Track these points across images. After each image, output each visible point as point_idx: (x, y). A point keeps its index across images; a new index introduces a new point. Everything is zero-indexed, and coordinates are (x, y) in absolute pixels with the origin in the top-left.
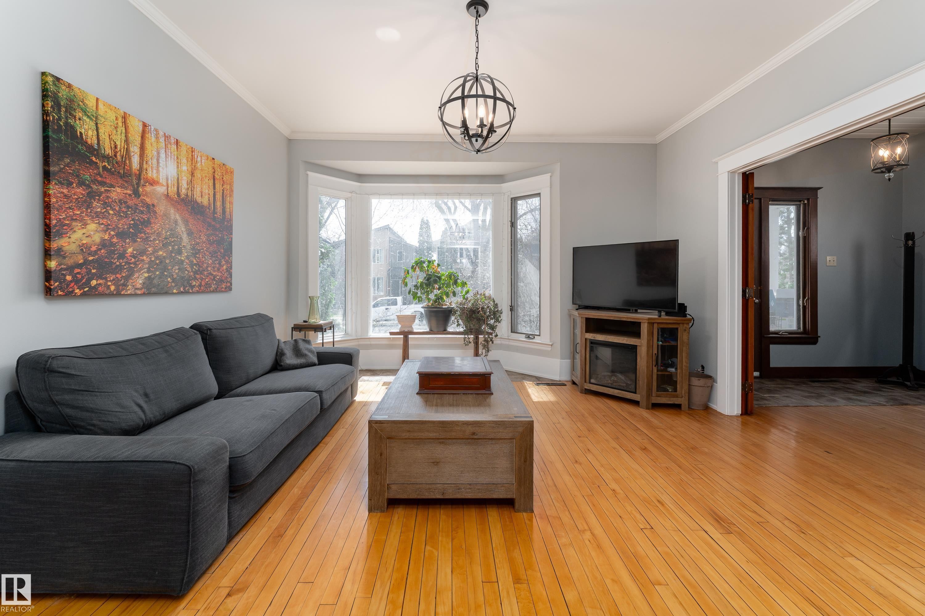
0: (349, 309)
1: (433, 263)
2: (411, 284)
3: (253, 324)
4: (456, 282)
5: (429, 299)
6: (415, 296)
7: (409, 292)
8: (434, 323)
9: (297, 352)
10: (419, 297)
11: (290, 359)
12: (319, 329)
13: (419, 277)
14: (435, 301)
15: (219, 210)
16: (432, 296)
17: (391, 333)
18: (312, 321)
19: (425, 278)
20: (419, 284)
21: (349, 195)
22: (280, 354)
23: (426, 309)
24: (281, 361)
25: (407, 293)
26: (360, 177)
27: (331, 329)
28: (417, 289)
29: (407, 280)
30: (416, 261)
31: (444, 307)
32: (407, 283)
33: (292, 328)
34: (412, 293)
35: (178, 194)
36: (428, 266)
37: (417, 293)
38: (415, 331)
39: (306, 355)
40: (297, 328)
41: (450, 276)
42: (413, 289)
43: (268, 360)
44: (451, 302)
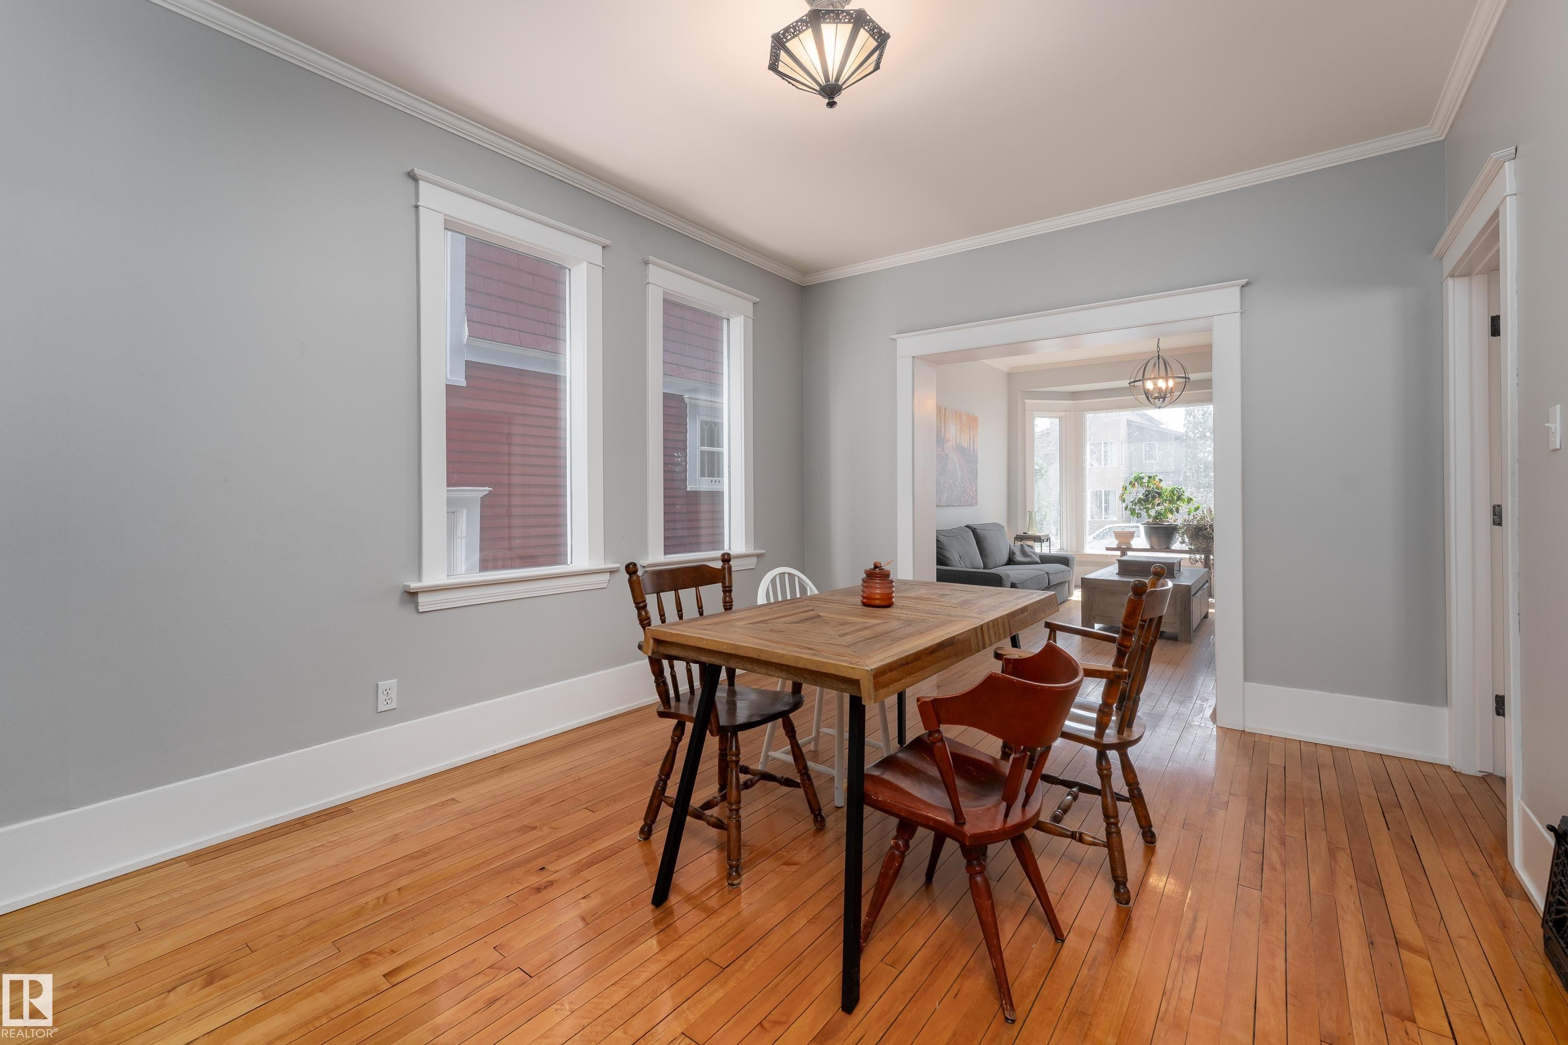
0: (1064, 524)
1: (1154, 478)
2: (1129, 498)
3: (995, 529)
4: (1179, 498)
5: (1149, 516)
6: (1133, 512)
7: (1126, 508)
8: (1155, 540)
9: (1024, 553)
10: (1137, 514)
11: (1019, 557)
12: (1038, 539)
13: (1139, 492)
14: (1156, 518)
15: (972, 449)
16: (1153, 513)
17: (1108, 549)
18: (1030, 533)
19: (1144, 494)
20: (1136, 500)
21: (1064, 414)
22: (1012, 554)
23: (1145, 525)
24: (1013, 558)
25: (1124, 509)
26: (1074, 395)
27: (1047, 541)
28: (1135, 505)
29: (1125, 496)
30: (1135, 477)
31: (1165, 523)
32: (1124, 499)
33: (1015, 538)
34: (1128, 509)
35: (956, 444)
36: (1149, 482)
37: (1134, 509)
38: (1134, 547)
39: (1031, 556)
40: (1019, 538)
41: (1172, 492)
42: (1130, 505)
43: (1005, 557)
44: (1177, 519)
